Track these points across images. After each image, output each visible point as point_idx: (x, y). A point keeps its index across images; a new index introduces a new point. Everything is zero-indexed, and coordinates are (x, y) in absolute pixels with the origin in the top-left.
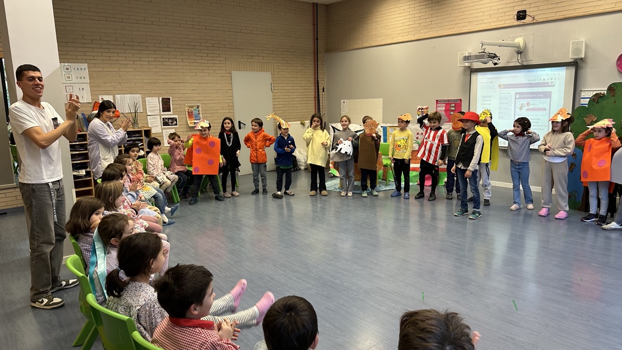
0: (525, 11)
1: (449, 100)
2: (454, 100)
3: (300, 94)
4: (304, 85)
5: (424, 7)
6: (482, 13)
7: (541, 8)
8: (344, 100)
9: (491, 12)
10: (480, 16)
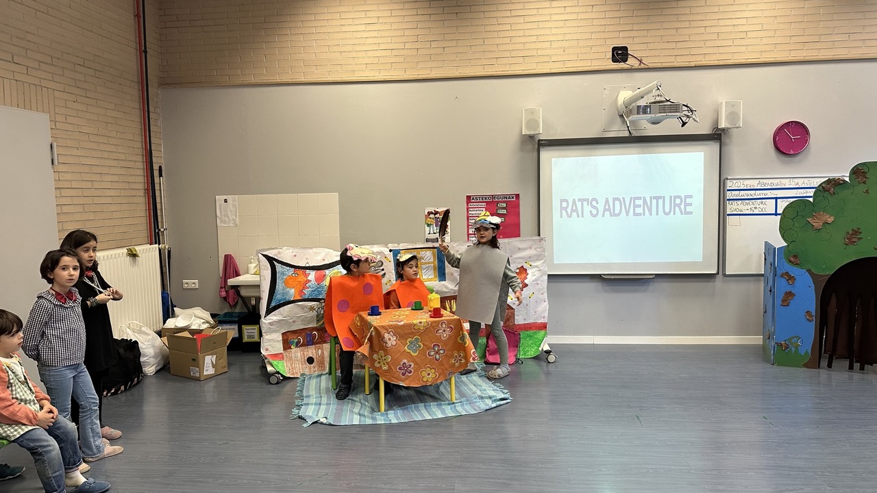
0: (625, 49)
1: (493, 197)
2: (505, 196)
3: (116, 178)
4: (123, 157)
5: (427, 18)
6: (547, 45)
7: (651, 46)
8: (225, 197)
9: (565, 44)
10: (543, 49)
